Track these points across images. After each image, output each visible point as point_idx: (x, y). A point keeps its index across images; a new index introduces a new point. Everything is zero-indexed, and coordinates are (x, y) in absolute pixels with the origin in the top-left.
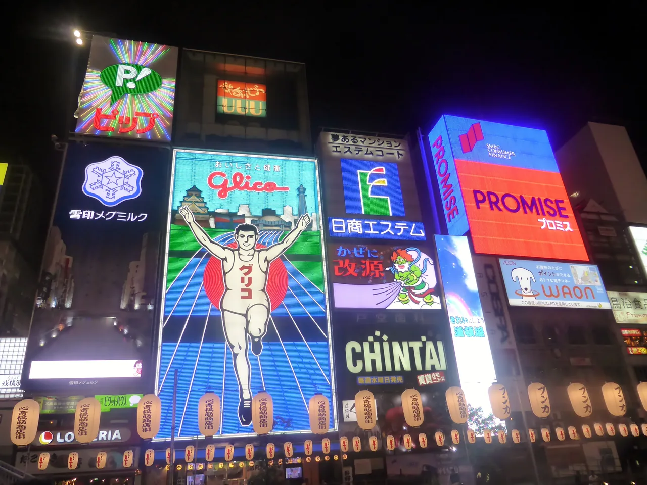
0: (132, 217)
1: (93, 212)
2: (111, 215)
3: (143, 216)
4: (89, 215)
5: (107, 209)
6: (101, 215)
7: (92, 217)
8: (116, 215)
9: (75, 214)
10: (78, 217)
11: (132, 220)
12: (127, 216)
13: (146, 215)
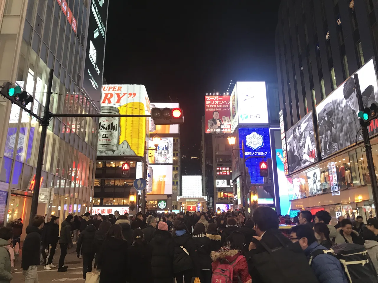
0: (262, 154)
1: (251, 153)
2: (256, 153)
3: (266, 153)
4: (250, 153)
5: (255, 151)
6: (253, 153)
7: (251, 154)
8: (258, 153)
9: (246, 153)
10: (247, 155)
11: (263, 155)
12: (261, 153)
13: (266, 152)
